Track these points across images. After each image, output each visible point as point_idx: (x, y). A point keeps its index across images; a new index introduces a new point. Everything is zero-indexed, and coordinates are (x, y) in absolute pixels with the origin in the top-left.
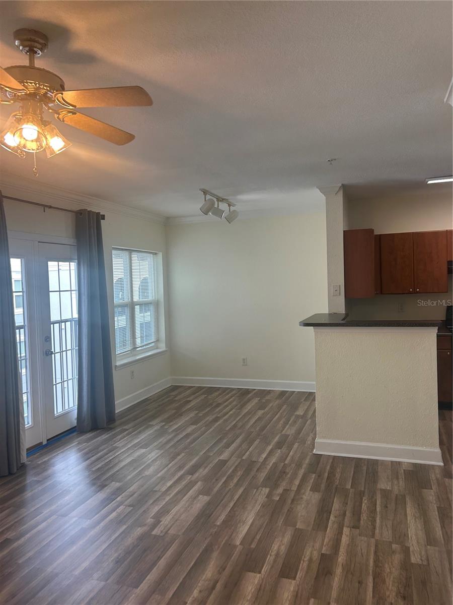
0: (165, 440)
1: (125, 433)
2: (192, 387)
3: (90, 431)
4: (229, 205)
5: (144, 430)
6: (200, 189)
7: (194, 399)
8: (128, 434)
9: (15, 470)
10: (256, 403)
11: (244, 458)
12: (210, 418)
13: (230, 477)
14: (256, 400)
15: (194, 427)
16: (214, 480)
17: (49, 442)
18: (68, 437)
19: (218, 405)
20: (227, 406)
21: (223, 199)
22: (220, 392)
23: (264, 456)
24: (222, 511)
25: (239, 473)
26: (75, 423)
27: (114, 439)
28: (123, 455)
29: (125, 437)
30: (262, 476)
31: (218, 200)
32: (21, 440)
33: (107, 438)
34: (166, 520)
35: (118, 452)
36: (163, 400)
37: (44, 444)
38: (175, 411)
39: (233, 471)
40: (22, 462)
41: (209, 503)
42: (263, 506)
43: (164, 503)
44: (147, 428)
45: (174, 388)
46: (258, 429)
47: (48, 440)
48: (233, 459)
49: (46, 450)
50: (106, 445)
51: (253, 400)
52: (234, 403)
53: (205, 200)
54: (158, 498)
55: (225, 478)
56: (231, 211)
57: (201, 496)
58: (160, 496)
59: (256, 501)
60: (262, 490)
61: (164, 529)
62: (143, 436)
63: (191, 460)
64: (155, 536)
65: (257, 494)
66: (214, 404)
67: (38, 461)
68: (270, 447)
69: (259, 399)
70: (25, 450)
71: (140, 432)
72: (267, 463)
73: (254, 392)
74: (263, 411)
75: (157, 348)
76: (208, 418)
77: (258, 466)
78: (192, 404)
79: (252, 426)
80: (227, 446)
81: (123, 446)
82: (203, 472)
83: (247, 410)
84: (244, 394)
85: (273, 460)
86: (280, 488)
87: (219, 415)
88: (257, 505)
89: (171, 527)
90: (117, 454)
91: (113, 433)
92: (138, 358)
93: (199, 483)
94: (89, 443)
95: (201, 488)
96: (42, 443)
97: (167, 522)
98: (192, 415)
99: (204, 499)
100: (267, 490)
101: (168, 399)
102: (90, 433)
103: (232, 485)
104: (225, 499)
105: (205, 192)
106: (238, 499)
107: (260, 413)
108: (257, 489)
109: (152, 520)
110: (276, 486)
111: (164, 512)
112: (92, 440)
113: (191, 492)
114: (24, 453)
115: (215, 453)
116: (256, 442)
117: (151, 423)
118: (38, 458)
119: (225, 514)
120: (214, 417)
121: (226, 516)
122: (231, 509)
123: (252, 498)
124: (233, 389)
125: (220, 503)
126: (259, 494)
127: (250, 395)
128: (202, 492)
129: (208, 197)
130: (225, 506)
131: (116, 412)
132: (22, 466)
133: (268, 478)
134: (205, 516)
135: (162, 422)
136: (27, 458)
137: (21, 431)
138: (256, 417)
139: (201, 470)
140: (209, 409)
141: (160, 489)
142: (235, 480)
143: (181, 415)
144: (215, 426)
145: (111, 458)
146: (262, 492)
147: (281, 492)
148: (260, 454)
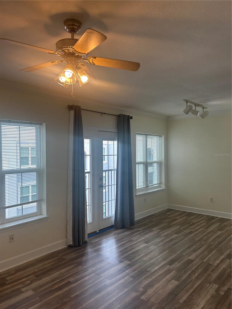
0: (159, 241)
1: (138, 232)
2: (179, 211)
3: (120, 229)
4: (203, 108)
5: (148, 233)
6: (184, 100)
7: (179, 218)
8: (139, 234)
9: (82, 244)
10: (218, 226)
11: (204, 261)
12: (187, 231)
13: (194, 272)
14: (217, 224)
15: (177, 235)
16: (183, 272)
17: (100, 231)
18: (109, 230)
19: (193, 224)
20: (198, 225)
21: (199, 105)
22: (195, 216)
23: (218, 262)
24: (185, 294)
25: (200, 270)
26: (113, 223)
27: (132, 235)
28: (134, 245)
29: (137, 235)
30: (215, 275)
31: (195, 105)
32: (85, 229)
33: (128, 234)
34: (150, 291)
35: (132, 243)
36: (161, 216)
37: (97, 232)
38: (167, 224)
39: (196, 268)
40: (85, 240)
41: (178, 286)
42: (212, 297)
43: (151, 280)
44: (150, 232)
45: (169, 210)
46: (216, 243)
47: (99, 230)
48: (197, 260)
49: (98, 235)
50: (127, 238)
51: (216, 224)
52: (203, 224)
53: (187, 106)
54: (148, 276)
55: (190, 272)
56: (204, 111)
57: (173, 280)
58: (149, 275)
59: (208, 292)
60: (213, 285)
61: (148, 297)
62: (147, 236)
63: (171, 256)
64: (142, 300)
65: (210, 287)
66: (191, 223)
67: (93, 241)
68: (222, 257)
69: (220, 223)
70: (87, 235)
71: (146, 234)
72: (219, 267)
73: (217, 218)
74: (221, 232)
75: (160, 187)
76: (186, 231)
77: (213, 268)
78: (178, 221)
79: (213, 241)
80: (195, 251)
81: (135, 240)
82: (177, 265)
83: (211, 230)
84: (210, 219)
85: (224, 266)
86: (226, 287)
87: (192, 231)
88: (208, 295)
89: (152, 296)
90: (131, 244)
91: (132, 231)
92: (149, 191)
93: (174, 271)
94: (119, 235)
95: (174, 275)
96: (96, 231)
97: (150, 293)
98: (177, 228)
99: (175, 283)
100: (217, 286)
101: (164, 216)
102: (121, 229)
103: (194, 277)
104: (188, 286)
105: (187, 102)
106: (196, 288)
107: (219, 233)
108: (210, 284)
109: (142, 289)
110: (223, 284)
111: (150, 285)
112: (121, 234)
113: (168, 277)
114: (86, 236)
115: (186, 254)
116: (214, 252)
117: (153, 229)
118: (94, 239)
119: (186, 297)
120: (189, 231)
121: (187, 298)
122: (191, 294)
123: (206, 290)
124: (204, 215)
125: (185, 288)
126: (211, 288)
127: (214, 221)
128: (175, 278)
129: (189, 104)
130: (187, 291)
131: (135, 220)
132: (85, 242)
133: (219, 278)
134: (174, 294)
135: (159, 229)
136: (88, 238)
137: (85, 224)
138: (216, 235)
139: (176, 263)
140: (187, 226)
141: (151, 270)
142: (196, 275)
143: (170, 227)
144: (189, 237)
145: (128, 246)
146: (213, 286)
147: (226, 290)
148: (215, 260)
